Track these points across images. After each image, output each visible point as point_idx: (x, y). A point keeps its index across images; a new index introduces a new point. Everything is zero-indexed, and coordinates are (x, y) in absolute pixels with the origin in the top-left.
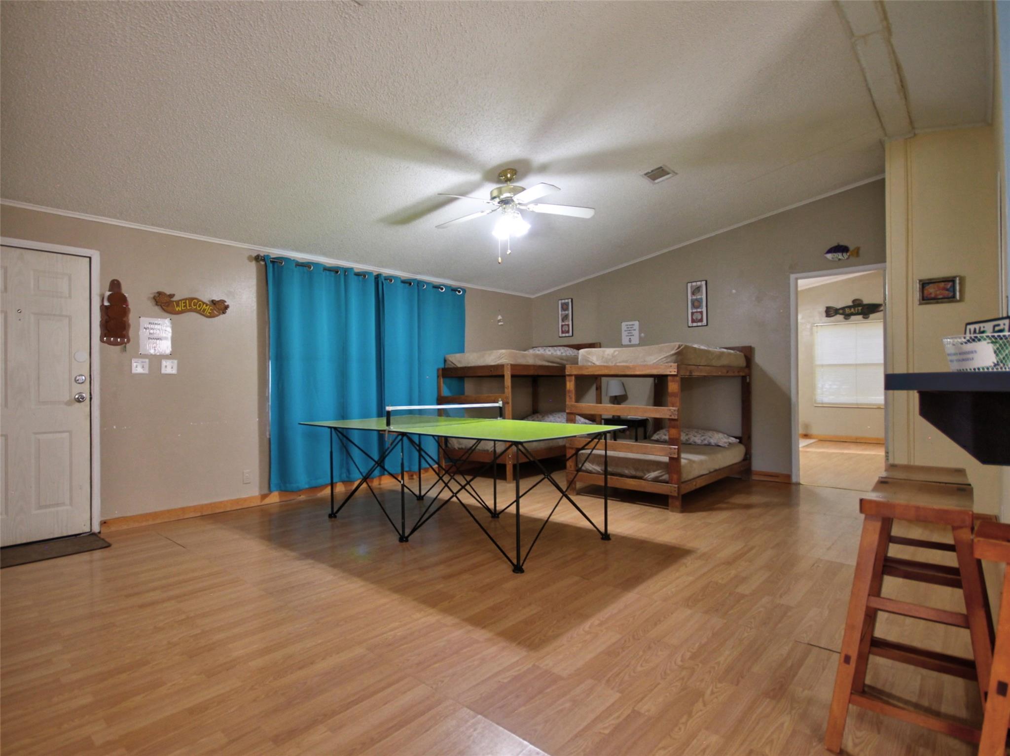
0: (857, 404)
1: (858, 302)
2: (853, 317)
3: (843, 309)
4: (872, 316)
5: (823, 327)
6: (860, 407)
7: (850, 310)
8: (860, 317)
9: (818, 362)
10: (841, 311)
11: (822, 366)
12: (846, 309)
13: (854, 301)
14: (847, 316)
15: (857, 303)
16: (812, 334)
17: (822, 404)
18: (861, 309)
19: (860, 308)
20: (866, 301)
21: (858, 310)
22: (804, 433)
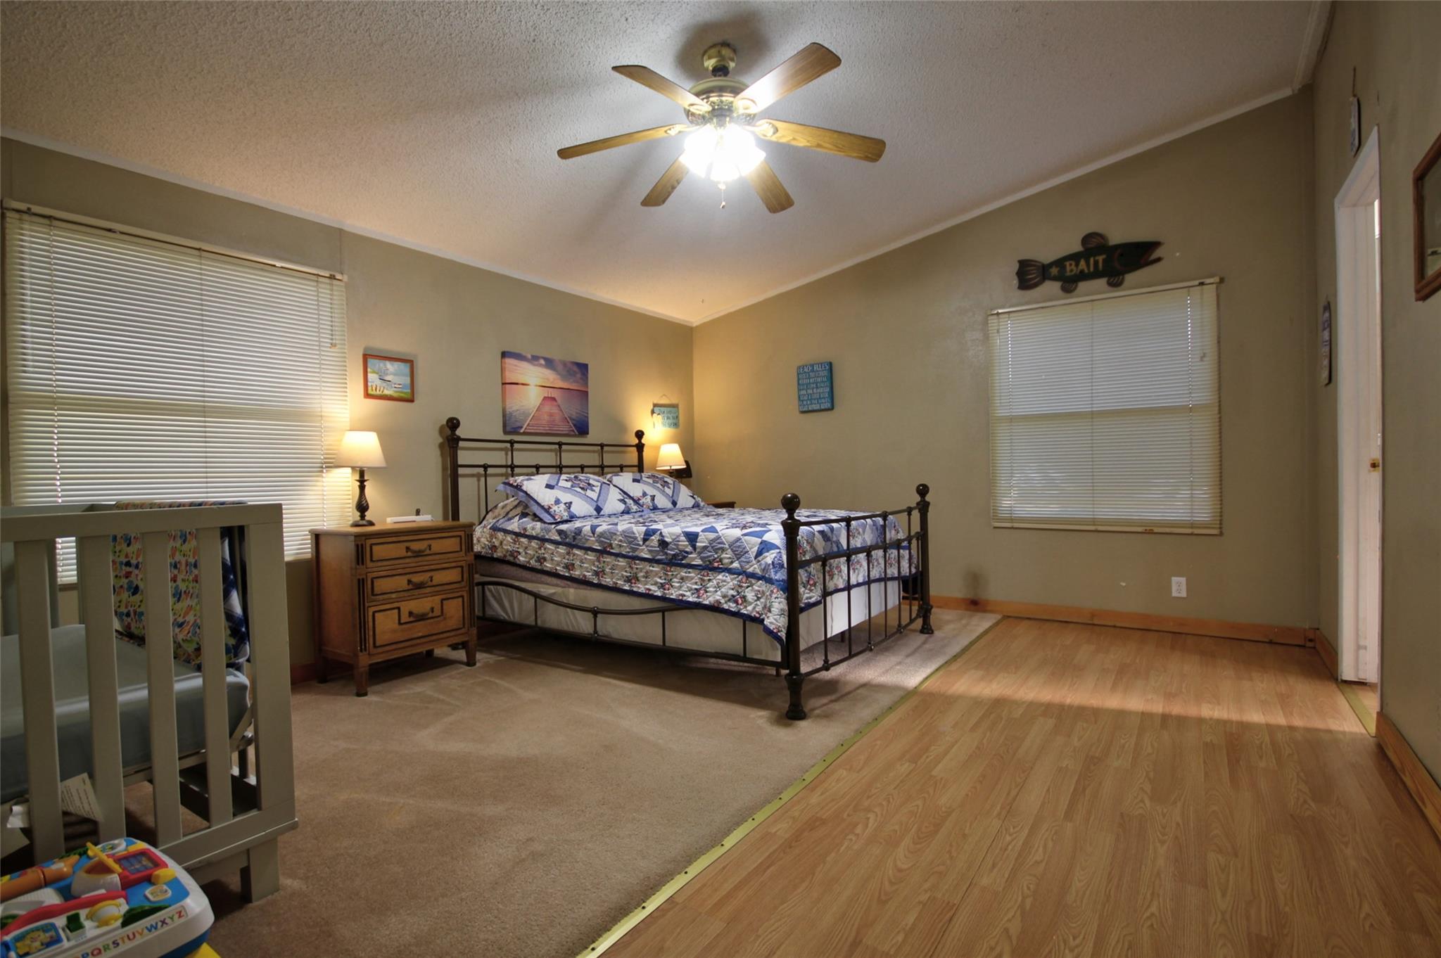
0: (1094, 521)
1: (1094, 243)
2: (1083, 286)
3: (1060, 263)
4: (1130, 278)
5: (1011, 315)
6: (1100, 528)
7: (1077, 265)
8: (1102, 282)
9: (1001, 412)
10: (1054, 271)
11: (1011, 419)
12: (1067, 264)
13: (1086, 240)
14: (1069, 283)
15: (1094, 245)
16: (987, 338)
17: (1012, 520)
18: (1104, 260)
19: (1100, 258)
20: (1116, 236)
21: (1096, 263)
22: (970, 596)
